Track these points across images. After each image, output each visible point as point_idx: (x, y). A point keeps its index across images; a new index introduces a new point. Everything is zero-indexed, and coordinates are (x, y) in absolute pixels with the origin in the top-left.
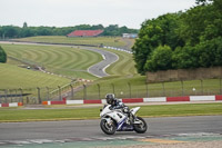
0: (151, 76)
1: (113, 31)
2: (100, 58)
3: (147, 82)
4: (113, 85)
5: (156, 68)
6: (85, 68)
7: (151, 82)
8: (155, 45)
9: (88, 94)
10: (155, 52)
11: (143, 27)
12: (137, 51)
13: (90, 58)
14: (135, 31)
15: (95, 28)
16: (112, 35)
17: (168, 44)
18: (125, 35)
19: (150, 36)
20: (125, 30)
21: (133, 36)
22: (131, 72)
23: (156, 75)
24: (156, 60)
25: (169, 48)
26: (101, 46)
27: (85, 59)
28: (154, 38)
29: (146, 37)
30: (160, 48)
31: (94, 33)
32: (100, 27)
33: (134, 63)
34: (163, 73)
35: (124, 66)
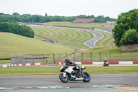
0: (124, 48)
1: (100, 20)
2: (92, 36)
3: (121, 52)
4: (100, 53)
5: (127, 43)
6: (83, 42)
7: (124, 52)
8: (127, 28)
9: (84, 58)
10: (127, 33)
11: (119, 17)
12: (115, 32)
13: (86, 36)
14: (114, 20)
15: (89, 17)
16: (100, 22)
18: (108, 22)
19: (124, 23)
20: (108, 19)
21: (113, 22)
22: (111, 45)
23: (127, 47)
24: (127, 38)
25: (135, 31)
26: (93, 28)
27: (83, 36)
28: (126, 24)
29: (121, 24)
30: (130, 30)
31: (89, 20)
32: (93, 17)
33: (113, 40)
34: (131, 46)
35: (107, 41)
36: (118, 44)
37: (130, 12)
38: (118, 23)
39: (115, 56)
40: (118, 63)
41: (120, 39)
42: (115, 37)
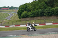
1: (12, 8)
2: (9, 15)
3: (21, 21)
4: (12, 22)
5: (23, 17)
6: (5, 18)
7: (22, 21)
8: (23, 11)
10: (23, 13)
12: (18, 13)
13: (6, 15)
14: (18, 8)
16: (12, 9)
17: (26, 11)
18: (15, 9)
20: (15, 7)
21: (17, 9)
22: (17, 18)
23: (23, 19)
24: (23, 15)
25: (27, 12)
26: (9, 12)
27: (5, 15)
28: (23, 9)
29: (21, 9)
30: (24, 12)
31: (7, 8)
32: (9, 7)
33: (18, 16)
34: (25, 18)
35: (15, 17)
36: (20, 18)
37: (24, 4)
38: (20, 9)
39: (18, 23)
40: (20, 26)
41: (21, 16)
42: (19, 15)
